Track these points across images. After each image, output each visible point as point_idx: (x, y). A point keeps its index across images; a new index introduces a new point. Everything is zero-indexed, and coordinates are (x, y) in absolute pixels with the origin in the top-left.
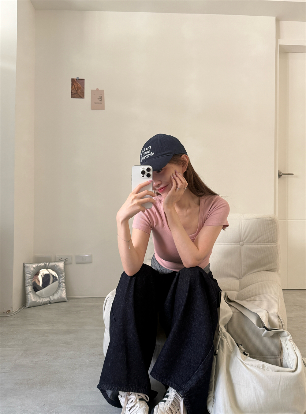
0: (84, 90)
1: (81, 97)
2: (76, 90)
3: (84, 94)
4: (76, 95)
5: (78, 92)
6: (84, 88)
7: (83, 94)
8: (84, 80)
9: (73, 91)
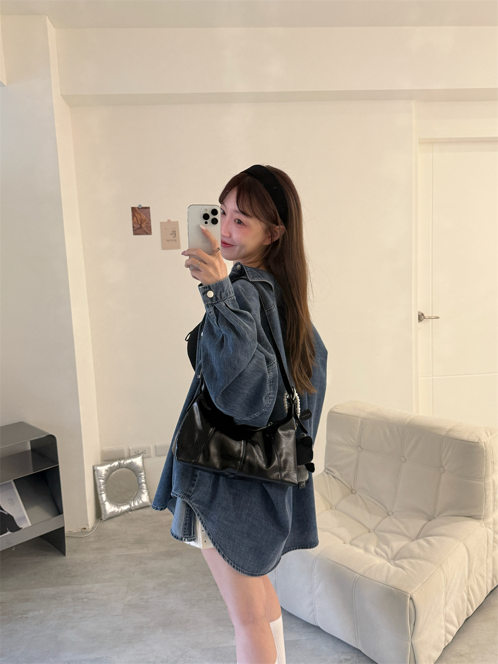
0: (150, 223)
2: (140, 223)
3: (151, 228)
4: (140, 230)
5: (143, 226)
8: (149, 208)
9: (135, 226)
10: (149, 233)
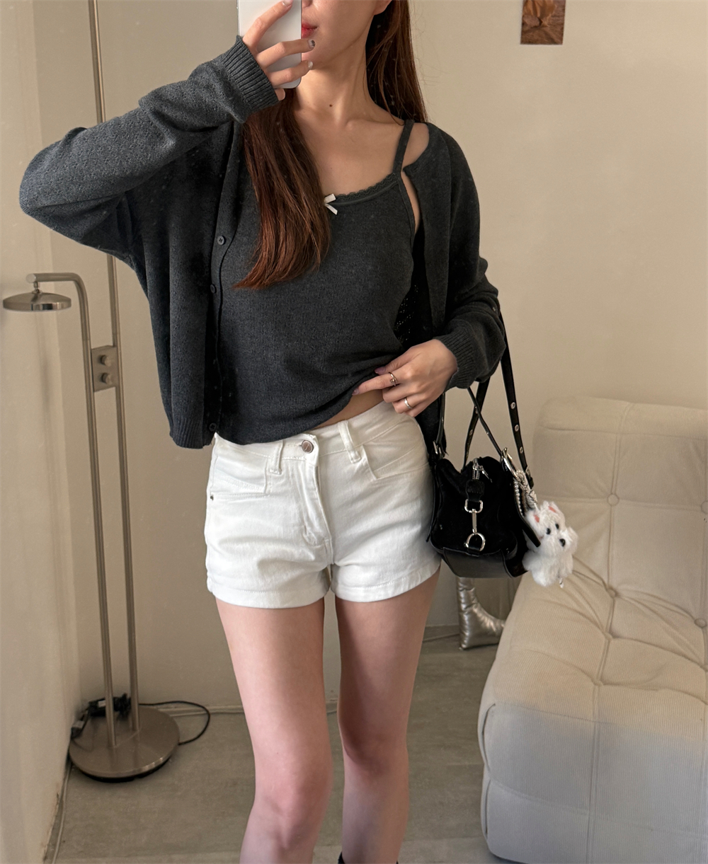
0: (563, 16)
1: (552, 41)
2: (539, 15)
3: (562, 29)
4: (537, 31)
5: (545, 22)
6: (564, 10)
7: (559, 29)
9: (526, 21)
10: (556, 40)
